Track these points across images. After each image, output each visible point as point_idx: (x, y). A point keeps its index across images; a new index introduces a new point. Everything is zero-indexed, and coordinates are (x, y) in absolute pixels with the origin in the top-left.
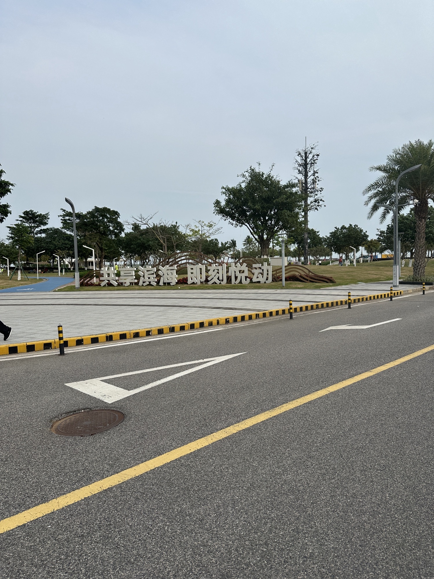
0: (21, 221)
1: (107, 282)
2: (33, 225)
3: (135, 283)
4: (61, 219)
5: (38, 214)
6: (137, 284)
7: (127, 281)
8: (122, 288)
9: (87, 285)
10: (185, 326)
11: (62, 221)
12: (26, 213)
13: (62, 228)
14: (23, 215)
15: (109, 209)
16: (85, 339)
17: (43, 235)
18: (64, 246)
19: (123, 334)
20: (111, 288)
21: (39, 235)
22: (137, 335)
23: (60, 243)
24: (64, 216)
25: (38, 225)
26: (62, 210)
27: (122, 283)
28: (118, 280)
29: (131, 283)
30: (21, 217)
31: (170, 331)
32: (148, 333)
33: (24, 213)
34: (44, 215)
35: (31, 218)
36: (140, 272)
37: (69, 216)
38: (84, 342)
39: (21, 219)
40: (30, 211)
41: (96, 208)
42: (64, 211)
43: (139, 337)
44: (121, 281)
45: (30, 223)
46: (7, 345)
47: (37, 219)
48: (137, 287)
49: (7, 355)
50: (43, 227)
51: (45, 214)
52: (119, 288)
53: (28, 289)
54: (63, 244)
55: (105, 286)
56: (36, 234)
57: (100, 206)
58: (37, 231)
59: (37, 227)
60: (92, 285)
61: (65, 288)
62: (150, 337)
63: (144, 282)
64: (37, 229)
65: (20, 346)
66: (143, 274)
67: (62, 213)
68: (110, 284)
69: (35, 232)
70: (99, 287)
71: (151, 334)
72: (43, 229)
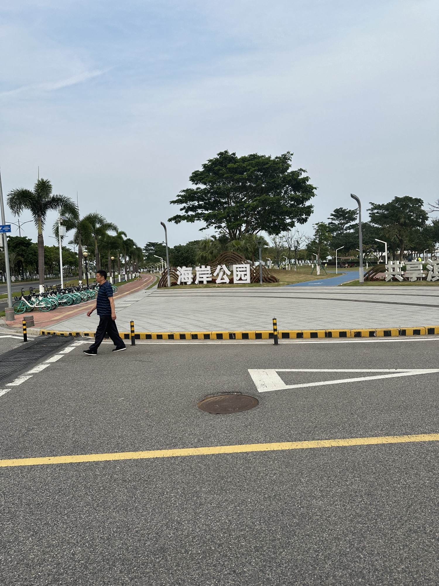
0: (332, 219)
1: (392, 276)
2: (343, 222)
3: (422, 277)
4: (370, 213)
5: (347, 210)
6: (425, 279)
7: (414, 276)
8: (406, 283)
9: (372, 279)
10: (421, 329)
11: (370, 215)
12: (337, 211)
13: (370, 222)
14: (334, 213)
15: (411, 198)
16: (305, 333)
17: (352, 231)
18: (371, 240)
19: (343, 332)
20: (395, 283)
21: (348, 231)
22: (358, 335)
23: (367, 237)
24: (372, 209)
25: (347, 221)
26: (371, 204)
27: (408, 278)
28: (404, 275)
29: (418, 278)
30: (332, 215)
31: (399, 334)
32: (372, 334)
33: (335, 211)
34: (353, 211)
35: (341, 215)
36: (429, 265)
37: (378, 209)
38: (304, 336)
39: (332, 217)
40: (340, 209)
41: (396, 198)
42: (373, 204)
43: (361, 337)
44: (406, 276)
45: (340, 220)
46: (241, 332)
47: (347, 215)
48: (424, 282)
49: (240, 339)
50: (353, 223)
51: (354, 209)
52: (404, 283)
53: (318, 283)
54: (370, 237)
55: (390, 281)
56: (346, 230)
57: (401, 196)
58: (347, 227)
59: (347, 223)
60: (377, 280)
61: (350, 283)
62: (374, 338)
63: (433, 277)
64: (346, 225)
65: (251, 333)
66: (432, 267)
67: (371, 207)
68: (395, 279)
69: (344, 228)
70: (384, 282)
71: (375, 336)
72: (353, 225)
